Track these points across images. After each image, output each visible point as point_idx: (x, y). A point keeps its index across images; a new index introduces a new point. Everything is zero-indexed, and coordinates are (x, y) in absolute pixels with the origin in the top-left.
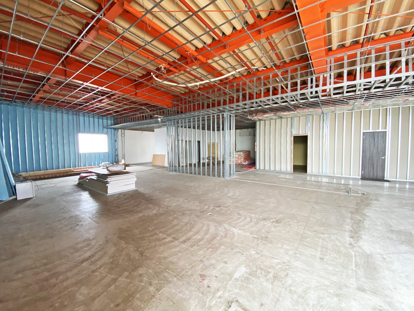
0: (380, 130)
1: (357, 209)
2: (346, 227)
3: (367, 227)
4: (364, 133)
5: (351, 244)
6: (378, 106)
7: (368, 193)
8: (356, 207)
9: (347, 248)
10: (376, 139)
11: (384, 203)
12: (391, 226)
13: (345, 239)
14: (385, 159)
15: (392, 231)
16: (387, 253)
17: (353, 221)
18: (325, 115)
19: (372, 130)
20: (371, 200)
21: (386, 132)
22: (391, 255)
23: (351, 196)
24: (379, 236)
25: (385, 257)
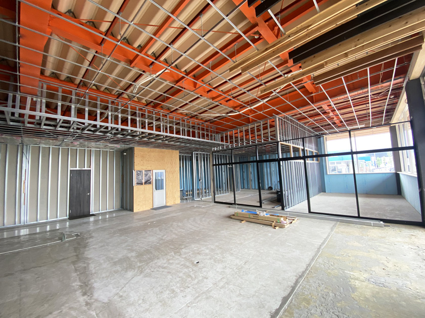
0: (86, 168)
1: (77, 256)
2: (73, 284)
3: (94, 271)
4: (71, 170)
5: (87, 304)
6: (84, 146)
7: (81, 233)
8: (75, 254)
9: (85, 311)
10: (82, 177)
11: (98, 238)
12: (112, 259)
13: (79, 301)
14: (90, 195)
15: (115, 264)
16: (120, 288)
17: (78, 273)
18: (25, 147)
19: (79, 168)
20: (87, 238)
21: (90, 170)
22: (124, 289)
23: (66, 242)
24: (108, 274)
25: (121, 294)
